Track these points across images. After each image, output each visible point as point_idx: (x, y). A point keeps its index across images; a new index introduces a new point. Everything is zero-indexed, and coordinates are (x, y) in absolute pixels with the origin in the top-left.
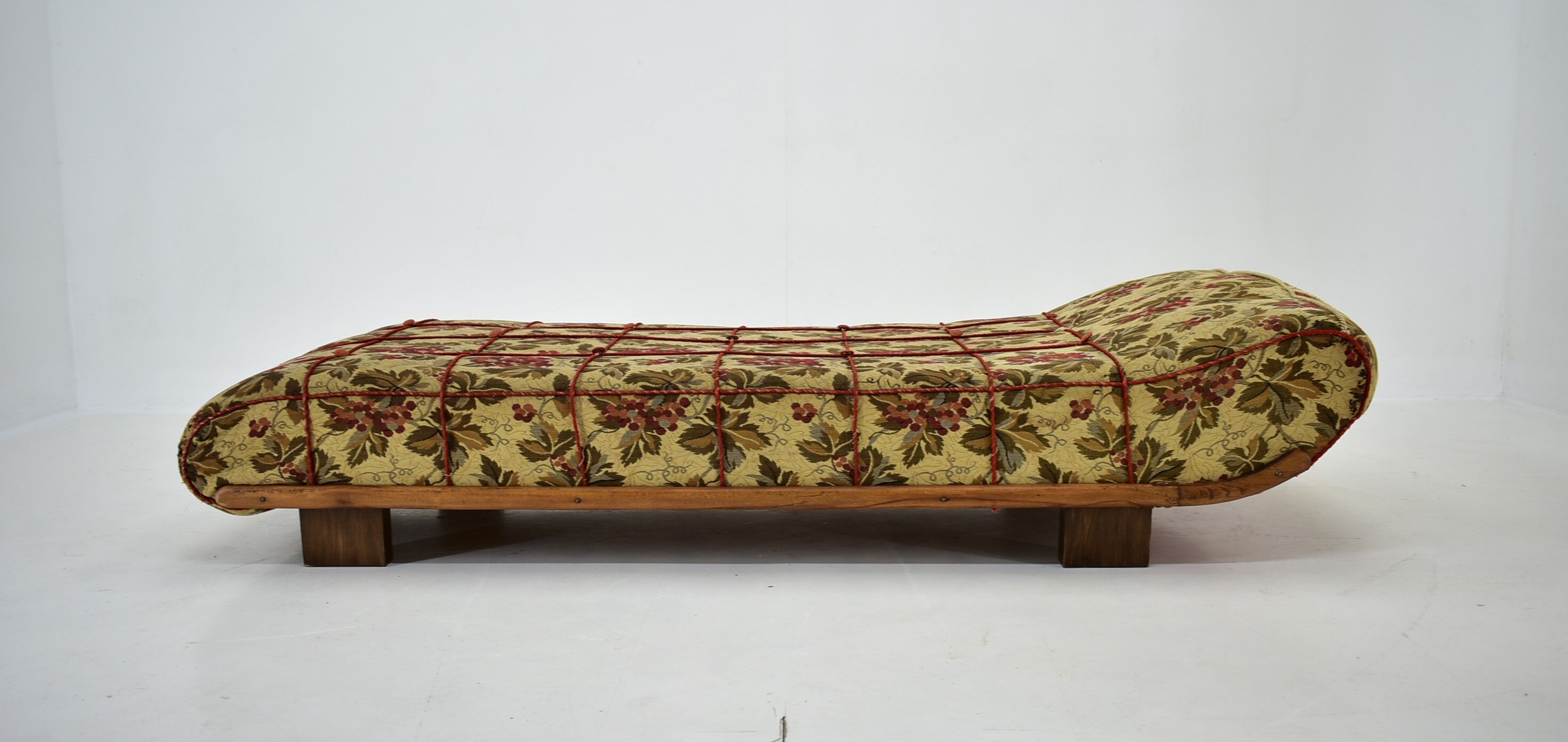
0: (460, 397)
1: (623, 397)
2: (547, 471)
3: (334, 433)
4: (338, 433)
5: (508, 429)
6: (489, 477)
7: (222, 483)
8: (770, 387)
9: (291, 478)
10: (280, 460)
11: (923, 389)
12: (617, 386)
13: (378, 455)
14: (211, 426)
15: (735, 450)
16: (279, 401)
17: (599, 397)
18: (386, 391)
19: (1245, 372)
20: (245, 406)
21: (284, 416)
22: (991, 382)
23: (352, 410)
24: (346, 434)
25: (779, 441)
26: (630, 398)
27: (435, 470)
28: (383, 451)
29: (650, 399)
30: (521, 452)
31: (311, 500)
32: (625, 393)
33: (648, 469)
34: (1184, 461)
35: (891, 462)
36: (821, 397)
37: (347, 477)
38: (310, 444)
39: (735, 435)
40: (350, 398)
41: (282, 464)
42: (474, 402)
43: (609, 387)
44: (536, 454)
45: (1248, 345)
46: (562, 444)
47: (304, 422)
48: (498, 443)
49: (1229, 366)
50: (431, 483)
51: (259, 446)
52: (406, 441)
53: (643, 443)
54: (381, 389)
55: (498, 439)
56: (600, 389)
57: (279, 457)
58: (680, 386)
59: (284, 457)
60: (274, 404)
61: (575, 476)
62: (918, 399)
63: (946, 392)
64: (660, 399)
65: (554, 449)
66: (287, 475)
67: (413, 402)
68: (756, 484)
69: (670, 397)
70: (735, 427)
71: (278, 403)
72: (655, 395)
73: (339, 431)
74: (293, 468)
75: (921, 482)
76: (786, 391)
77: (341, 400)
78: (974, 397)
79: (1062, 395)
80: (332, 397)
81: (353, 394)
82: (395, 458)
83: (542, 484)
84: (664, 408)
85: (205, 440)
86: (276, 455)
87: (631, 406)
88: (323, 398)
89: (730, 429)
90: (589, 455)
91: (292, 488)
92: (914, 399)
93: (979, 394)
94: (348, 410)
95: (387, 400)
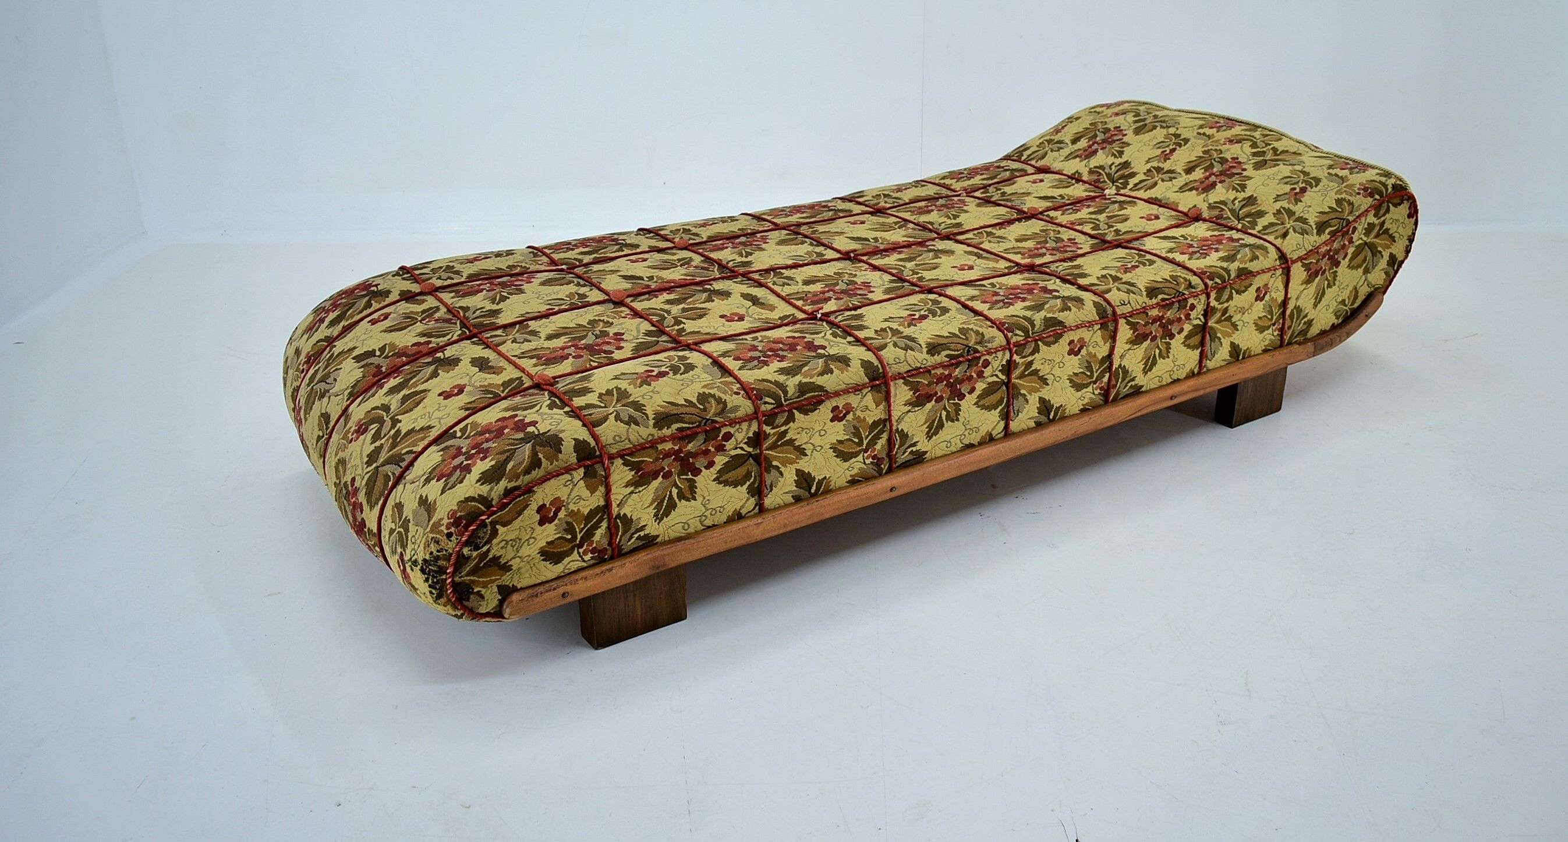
0: (779, 413)
1: (933, 372)
2: (858, 467)
3: (637, 491)
4: (641, 489)
5: (822, 434)
6: (802, 490)
7: (506, 592)
8: (1051, 329)
9: (592, 558)
10: (576, 541)
11: (1164, 303)
12: (925, 362)
13: (688, 500)
14: (489, 528)
15: (1020, 397)
16: (574, 473)
17: (909, 376)
18: (697, 427)
19: (1355, 237)
20: (529, 490)
21: (582, 489)
22: (1206, 285)
23: (661, 459)
24: (650, 487)
25: (1055, 379)
26: (939, 371)
27: (748, 500)
28: (692, 494)
29: (957, 368)
30: (835, 454)
31: (621, 577)
32: (935, 367)
33: (948, 438)
34: (1313, 319)
35: (1134, 375)
36: (1090, 329)
37: (653, 536)
38: (610, 514)
39: (1020, 384)
40: (660, 447)
41: (580, 546)
42: (793, 414)
43: (919, 365)
44: (849, 453)
45: (1357, 214)
46: (873, 434)
47: (602, 489)
48: (812, 452)
49: (1348, 234)
50: (743, 515)
51: (550, 532)
52: (716, 476)
53: (945, 413)
54: (691, 426)
55: (812, 447)
56: (911, 368)
57: (574, 537)
58: (979, 347)
59: (579, 536)
60: (567, 477)
61: (883, 463)
62: (1160, 312)
63: (1179, 301)
64: (965, 366)
65: (865, 442)
66: (588, 557)
67: (729, 432)
68: (1034, 425)
69: (972, 362)
70: (1021, 376)
71: (571, 474)
72: (961, 362)
73: (642, 486)
74: (594, 545)
75: (1153, 386)
76: (1066, 330)
77: (651, 451)
78: (1198, 300)
79: (1252, 284)
80: (639, 450)
81: (663, 440)
82: (707, 498)
83: (853, 482)
84: (968, 374)
85: (482, 547)
86: (569, 537)
87: (940, 380)
88: (627, 455)
89: (1017, 379)
90: (898, 438)
91: (597, 570)
92: (1157, 313)
93: (1200, 297)
94: (657, 459)
95: (701, 438)
